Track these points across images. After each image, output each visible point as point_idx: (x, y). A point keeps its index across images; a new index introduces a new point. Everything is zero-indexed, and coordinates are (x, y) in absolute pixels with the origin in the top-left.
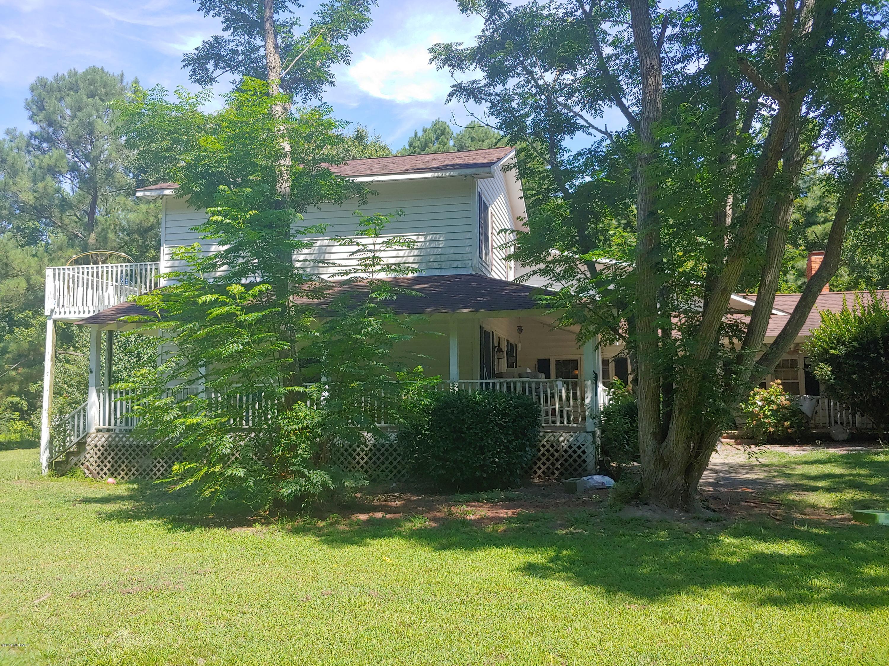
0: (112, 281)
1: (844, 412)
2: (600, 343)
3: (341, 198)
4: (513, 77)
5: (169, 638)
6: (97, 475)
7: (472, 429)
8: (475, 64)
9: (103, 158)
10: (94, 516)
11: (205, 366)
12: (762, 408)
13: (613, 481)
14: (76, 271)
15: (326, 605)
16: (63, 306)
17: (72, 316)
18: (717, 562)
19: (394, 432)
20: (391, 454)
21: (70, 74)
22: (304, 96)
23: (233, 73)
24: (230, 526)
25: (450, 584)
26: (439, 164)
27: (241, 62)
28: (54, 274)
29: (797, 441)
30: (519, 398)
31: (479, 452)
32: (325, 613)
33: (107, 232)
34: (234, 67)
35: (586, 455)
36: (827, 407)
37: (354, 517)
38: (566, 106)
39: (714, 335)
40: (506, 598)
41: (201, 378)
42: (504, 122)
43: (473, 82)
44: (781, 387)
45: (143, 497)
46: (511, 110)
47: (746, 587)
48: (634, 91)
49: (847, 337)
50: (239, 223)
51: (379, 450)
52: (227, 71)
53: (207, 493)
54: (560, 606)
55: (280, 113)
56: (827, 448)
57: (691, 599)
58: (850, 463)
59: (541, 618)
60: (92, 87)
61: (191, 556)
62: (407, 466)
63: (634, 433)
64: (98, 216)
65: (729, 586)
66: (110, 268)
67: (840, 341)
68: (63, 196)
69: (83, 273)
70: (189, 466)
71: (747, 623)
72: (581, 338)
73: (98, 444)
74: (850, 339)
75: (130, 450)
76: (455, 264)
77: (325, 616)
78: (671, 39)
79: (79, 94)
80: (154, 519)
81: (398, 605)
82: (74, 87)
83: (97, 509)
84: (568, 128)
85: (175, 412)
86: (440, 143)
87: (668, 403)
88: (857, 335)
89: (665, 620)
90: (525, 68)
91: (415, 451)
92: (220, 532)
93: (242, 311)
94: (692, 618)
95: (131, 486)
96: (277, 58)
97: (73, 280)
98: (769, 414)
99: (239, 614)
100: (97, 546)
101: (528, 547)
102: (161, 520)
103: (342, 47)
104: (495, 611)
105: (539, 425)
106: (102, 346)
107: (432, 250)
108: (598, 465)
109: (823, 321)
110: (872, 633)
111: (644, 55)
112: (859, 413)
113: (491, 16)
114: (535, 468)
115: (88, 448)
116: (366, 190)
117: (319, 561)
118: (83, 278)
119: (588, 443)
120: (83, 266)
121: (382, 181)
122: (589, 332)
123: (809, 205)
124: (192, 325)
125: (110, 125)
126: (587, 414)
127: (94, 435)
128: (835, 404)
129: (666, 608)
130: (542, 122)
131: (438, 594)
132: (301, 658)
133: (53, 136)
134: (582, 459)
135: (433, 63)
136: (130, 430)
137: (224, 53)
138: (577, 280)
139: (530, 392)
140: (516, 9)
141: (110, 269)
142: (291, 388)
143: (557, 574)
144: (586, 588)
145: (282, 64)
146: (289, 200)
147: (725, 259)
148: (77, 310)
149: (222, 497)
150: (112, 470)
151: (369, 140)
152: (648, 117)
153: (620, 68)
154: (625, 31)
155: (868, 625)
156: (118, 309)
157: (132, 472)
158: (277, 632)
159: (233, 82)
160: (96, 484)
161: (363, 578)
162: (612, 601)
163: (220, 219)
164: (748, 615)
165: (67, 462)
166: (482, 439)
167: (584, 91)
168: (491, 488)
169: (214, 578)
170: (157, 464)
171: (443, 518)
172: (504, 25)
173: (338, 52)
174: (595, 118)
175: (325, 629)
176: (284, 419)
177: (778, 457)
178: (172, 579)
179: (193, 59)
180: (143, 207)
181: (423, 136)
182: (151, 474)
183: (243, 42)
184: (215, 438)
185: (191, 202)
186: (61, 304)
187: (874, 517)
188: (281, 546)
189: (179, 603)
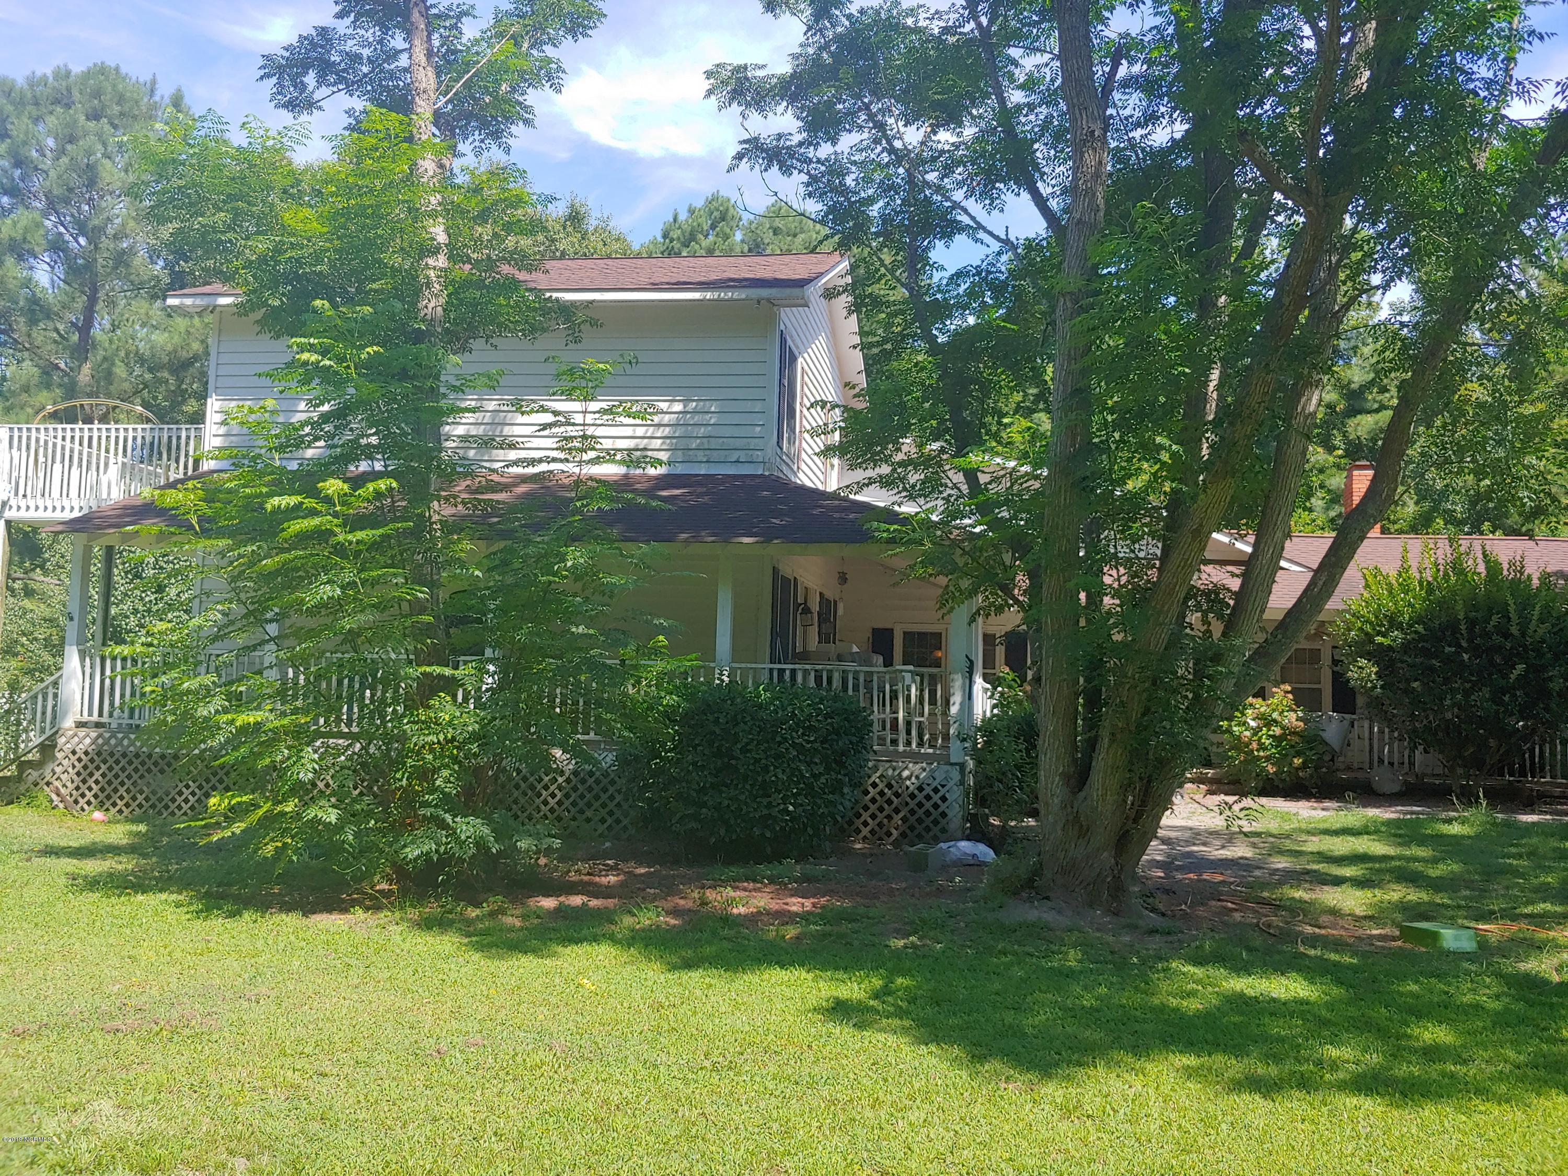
0: (116, 454)
1: (1396, 745)
2: (978, 611)
3: (533, 330)
4: (850, 131)
5: (185, 1118)
6: (72, 805)
7: (750, 751)
8: (785, 104)
9: (110, 230)
10: (63, 881)
11: (277, 621)
12: (1256, 731)
13: (992, 853)
14: (52, 433)
15: (474, 1064)
16: (25, 496)
17: (41, 515)
18: (1163, 1008)
19: (611, 751)
20: (605, 790)
21: (57, 75)
22: (477, 144)
23: (351, 95)
24: (308, 910)
25: (695, 1032)
26: (713, 277)
27: (365, 75)
28: (11, 438)
29: (1314, 791)
30: (836, 698)
31: (761, 792)
32: (469, 1079)
33: (113, 364)
34: (353, 83)
35: (946, 804)
36: (1367, 734)
37: (532, 902)
38: (939, 189)
39: (1175, 609)
40: (792, 1062)
41: (268, 641)
42: (831, 210)
43: (780, 136)
44: (1290, 696)
45: (156, 848)
46: (843, 190)
47: (1210, 1056)
48: (1057, 170)
49: (1407, 617)
50: (348, 367)
51: (583, 781)
52: (340, 90)
53: (269, 850)
54: (886, 1080)
55: (431, 173)
56: (1364, 806)
57: (1114, 1075)
58: (1400, 836)
59: (851, 1101)
60: (96, 102)
61: (235, 964)
62: (633, 813)
63: (1032, 768)
64: (96, 332)
65: (1181, 1052)
66: (113, 431)
67: (1393, 622)
68: (34, 295)
69: (64, 439)
70: (239, 799)
71: (1208, 1122)
72: (947, 600)
73: (77, 749)
74: (1411, 618)
75: (136, 762)
76: (734, 456)
77: (469, 1086)
78: (1126, 84)
79: (71, 112)
80: (172, 893)
81: (600, 1069)
82: (62, 99)
83: (70, 869)
84: (941, 228)
85: (219, 702)
86: (717, 235)
87: (1092, 724)
88: (1423, 613)
89: (1067, 1112)
90: (871, 117)
91: (647, 787)
92: (292, 920)
93: (345, 527)
94: (1113, 1109)
95: (134, 828)
96: (430, 74)
97: (46, 449)
98: (1268, 742)
99: (315, 1077)
100: (66, 938)
101: (836, 968)
102: (185, 894)
103: (549, 61)
104: (771, 1085)
105: (868, 749)
106: (93, 569)
107: (696, 429)
108: (968, 820)
109: (1367, 586)
110: (1420, 1147)
111: (1077, 111)
112: (1421, 748)
113: (817, 21)
114: (858, 823)
115: (59, 755)
116: (580, 316)
117: (465, 982)
118: (63, 448)
119: (951, 783)
120: (64, 426)
121: (611, 301)
122: (960, 591)
123: (1356, 379)
124: (255, 548)
125: (126, 171)
126: (952, 732)
127: (71, 733)
128: (1381, 732)
129: (1070, 1089)
130: (897, 213)
131: (673, 1050)
132: (422, 1163)
133: (21, 185)
134: (940, 810)
135: (713, 97)
136: (138, 726)
137: (335, 58)
138: (943, 499)
139: (856, 688)
140: (862, 11)
141: (113, 434)
142: (428, 669)
143: (884, 1021)
144: (933, 1048)
145: (440, 83)
146: (439, 330)
147: (1201, 478)
148: (49, 505)
149: (295, 858)
150: (102, 796)
151: (592, 223)
152: (1080, 221)
153: (1036, 129)
154: (1047, 65)
155: (1413, 1131)
156: (125, 508)
157: (137, 802)
158: (382, 1113)
159: (349, 112)
160: (70, 821)
161: (541, 1017)
162: (977, 1073)
163: (314, 358)
164: (1211, 1108)
165: (19, 779)
166: (766, 769)
167: (973, 165)
168: (777, 857)
169: (273, 1007)
170: (184, 790)
171: (689, 910)
172: (838, 38)
173: (541, 68)
174: (989, 213)
175: (467, 1110)
176: (414, 722)
177: (1278, 820)
178: (197, 1006)
179: (280, 67)
180: (181, 323)
181: (687, 221)
182: (173, 806)
183: (371, 40)
184: (286, 751)
185: (262, 324)
186: (21, 492)
187: (1435, 936)
188: (398, 951)
189: (208, 1052)
